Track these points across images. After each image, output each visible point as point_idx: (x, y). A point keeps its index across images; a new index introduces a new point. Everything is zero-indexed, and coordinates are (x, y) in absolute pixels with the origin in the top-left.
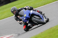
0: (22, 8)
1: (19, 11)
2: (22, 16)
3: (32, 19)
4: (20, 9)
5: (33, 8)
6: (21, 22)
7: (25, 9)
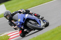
0: (16, 11)
1: (13, 15)
2: (16, 21)
3: (27, 25)
4: (14, 13)
5: (30, 11)
6: (15, 27)
7: (20, 12)
